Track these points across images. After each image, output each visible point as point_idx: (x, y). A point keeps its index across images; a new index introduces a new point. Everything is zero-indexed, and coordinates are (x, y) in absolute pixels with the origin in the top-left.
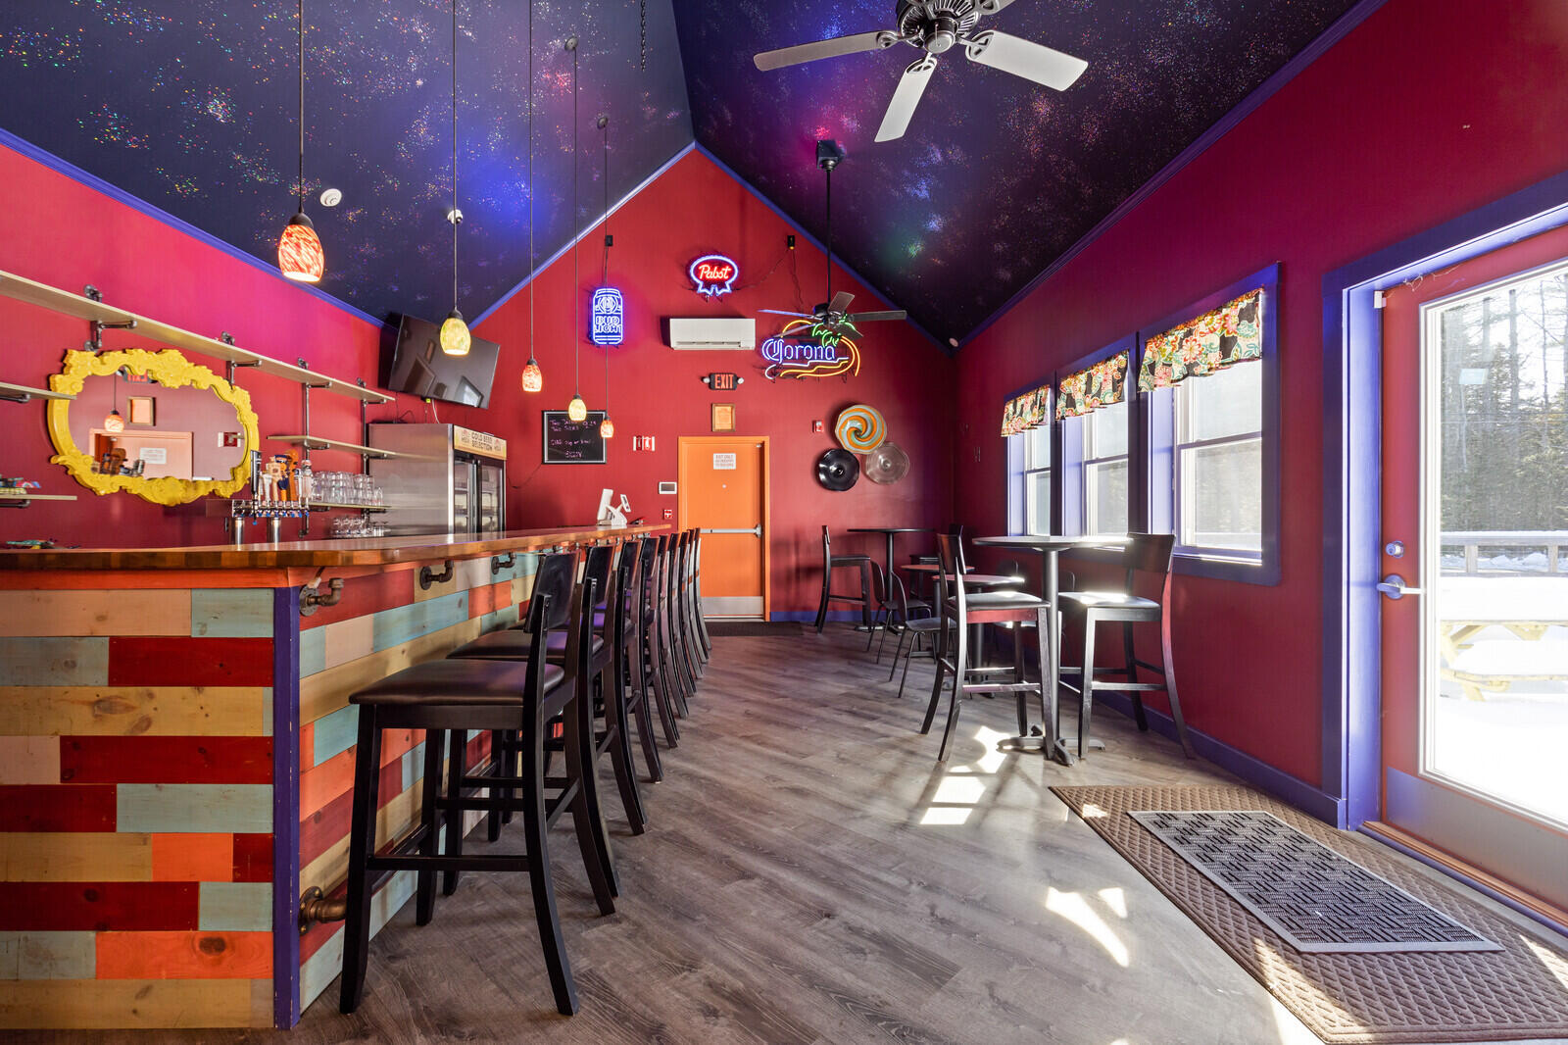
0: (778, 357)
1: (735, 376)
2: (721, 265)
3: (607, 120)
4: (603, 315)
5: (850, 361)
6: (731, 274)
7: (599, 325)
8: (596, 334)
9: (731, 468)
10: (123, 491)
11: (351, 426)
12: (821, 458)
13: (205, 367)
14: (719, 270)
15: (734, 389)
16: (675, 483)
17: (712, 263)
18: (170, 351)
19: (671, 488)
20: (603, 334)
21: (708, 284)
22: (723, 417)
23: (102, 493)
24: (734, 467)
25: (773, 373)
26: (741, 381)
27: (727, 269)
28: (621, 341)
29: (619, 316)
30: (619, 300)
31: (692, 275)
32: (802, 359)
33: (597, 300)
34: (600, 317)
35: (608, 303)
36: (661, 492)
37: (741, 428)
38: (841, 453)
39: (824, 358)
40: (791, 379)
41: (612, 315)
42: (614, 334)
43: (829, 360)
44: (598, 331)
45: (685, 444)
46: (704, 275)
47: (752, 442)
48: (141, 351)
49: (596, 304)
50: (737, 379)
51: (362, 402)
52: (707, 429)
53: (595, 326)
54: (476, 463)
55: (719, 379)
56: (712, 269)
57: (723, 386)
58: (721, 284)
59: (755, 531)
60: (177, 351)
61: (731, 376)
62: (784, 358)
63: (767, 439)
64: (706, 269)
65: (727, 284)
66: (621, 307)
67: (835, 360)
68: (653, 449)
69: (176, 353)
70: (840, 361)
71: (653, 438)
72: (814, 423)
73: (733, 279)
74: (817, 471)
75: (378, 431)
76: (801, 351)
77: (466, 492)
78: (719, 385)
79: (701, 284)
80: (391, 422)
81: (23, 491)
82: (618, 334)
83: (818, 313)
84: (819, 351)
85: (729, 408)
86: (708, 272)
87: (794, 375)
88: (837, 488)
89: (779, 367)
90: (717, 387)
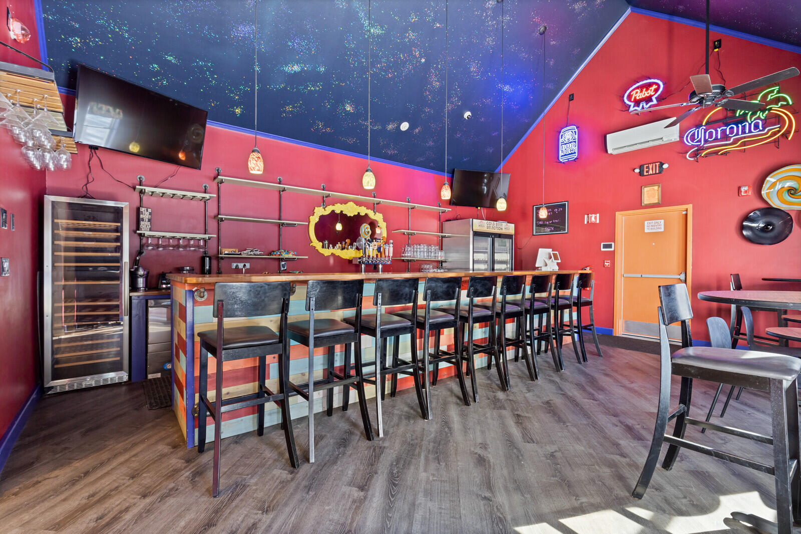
0: (700, 141)
1: (661, 163)
2: (648, 86)
3: (546, 28)
4: (565, 144)
5: (781, 128)
6: (656, 90)
7: (563, 150)
8: (562, 156)
9: (660, 230)
10: (333, 254)
11: (435, 224)
12: (747, 218)
13: (363, 207)
14: (647, 90)
15: (659, 173)
16: (613, 244)
17: (641, 88)
18: (350, 203)
19: (610, 246)
20: (566, 155)
21: (637, 103)
22: (651, 194)
23: (326, 255)
24: (662, 230)
25: (695, 155)
26: (665, 166)
27: (655, 87)
28: (576, 157)
29: (575, 142)
30: (575, 132)
31: (626, 100)
32: (725, 137)
33: (562, 136)
34: (563, 145)
35: (569, 135)
36: (602, 249)
37: (666, 201)
38: (769, 211)
39: (750, 131)
40: (714, 156)
41: (571, 142)
42: (572, 154)
43: (755, 132)
44: (563, 154)
45: (621, 217)
46: (635, 97)
47: (676, 211)
48: (339, 204)
49: (562, 138)
50: (662, 164)
51: (439, 213)
52: (638, 204)
53: (560, 152)
54: (492, 237)
55: (648, 167)
56: (641, 91)
57: (651, 172)
58: (648, 99)
59: (679, 277)
60: (351, 202)
61: (657, 164)
62: (706, 141)
63: (690, 207)
64: (637, 93)
65: (654, 98)
66: (577, 136)
67: (763, 130)
68: (598, 222)
69: (351, 203)
70: (769, 131)
71: (598, 215)
72: (739, 188)
73: (659, 92)
74: (742, 228)
75: (447, 225)
76: (724, 132)
77: (487, 252)
78: (647, 172)
79: (632, 104)
80: (450, 220)
81: (291, 255)
82: (575, 153)
83: (693, 98)
84: (744, 127)
85: (656, 188)
86: (638, 94)
87: (716, 153)
88: (763, 241)
89: (701, 149)
90: (645, 174)
